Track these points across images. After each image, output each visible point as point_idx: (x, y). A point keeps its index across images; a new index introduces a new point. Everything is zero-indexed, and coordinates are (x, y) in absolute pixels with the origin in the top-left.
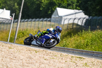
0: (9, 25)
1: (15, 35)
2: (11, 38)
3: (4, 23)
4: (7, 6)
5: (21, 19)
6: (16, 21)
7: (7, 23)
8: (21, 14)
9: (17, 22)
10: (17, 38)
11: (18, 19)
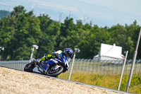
0: (120, 67)
1: (128, 81)
2: (122, 85)
3: (113, 64)
4: (118, 40)
5: (137, 59)
6: (130, 61)
7: (117, 65)
8: (136, 52)
9: (131, 63)
10: (131, 86)
11: (132, 58)
